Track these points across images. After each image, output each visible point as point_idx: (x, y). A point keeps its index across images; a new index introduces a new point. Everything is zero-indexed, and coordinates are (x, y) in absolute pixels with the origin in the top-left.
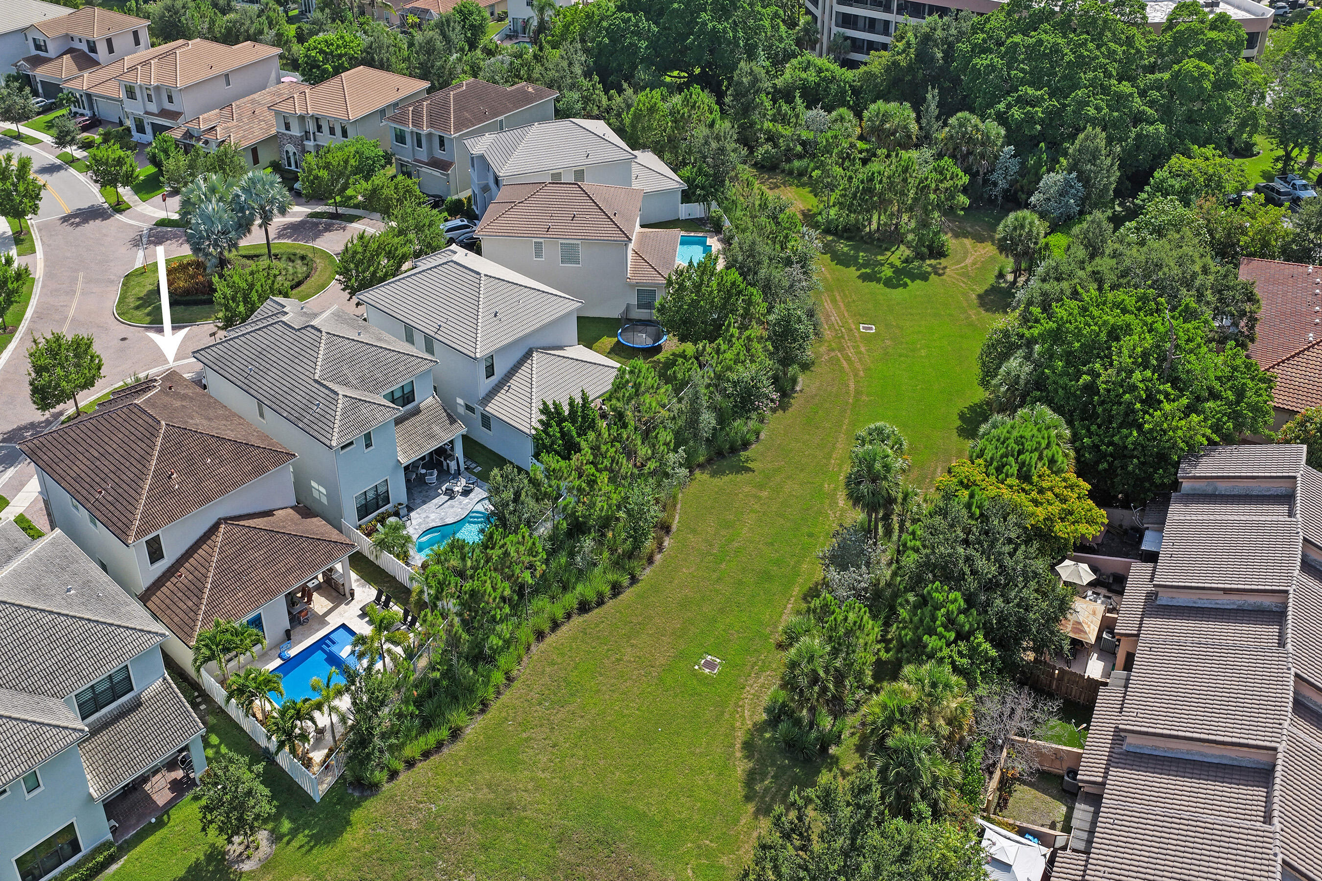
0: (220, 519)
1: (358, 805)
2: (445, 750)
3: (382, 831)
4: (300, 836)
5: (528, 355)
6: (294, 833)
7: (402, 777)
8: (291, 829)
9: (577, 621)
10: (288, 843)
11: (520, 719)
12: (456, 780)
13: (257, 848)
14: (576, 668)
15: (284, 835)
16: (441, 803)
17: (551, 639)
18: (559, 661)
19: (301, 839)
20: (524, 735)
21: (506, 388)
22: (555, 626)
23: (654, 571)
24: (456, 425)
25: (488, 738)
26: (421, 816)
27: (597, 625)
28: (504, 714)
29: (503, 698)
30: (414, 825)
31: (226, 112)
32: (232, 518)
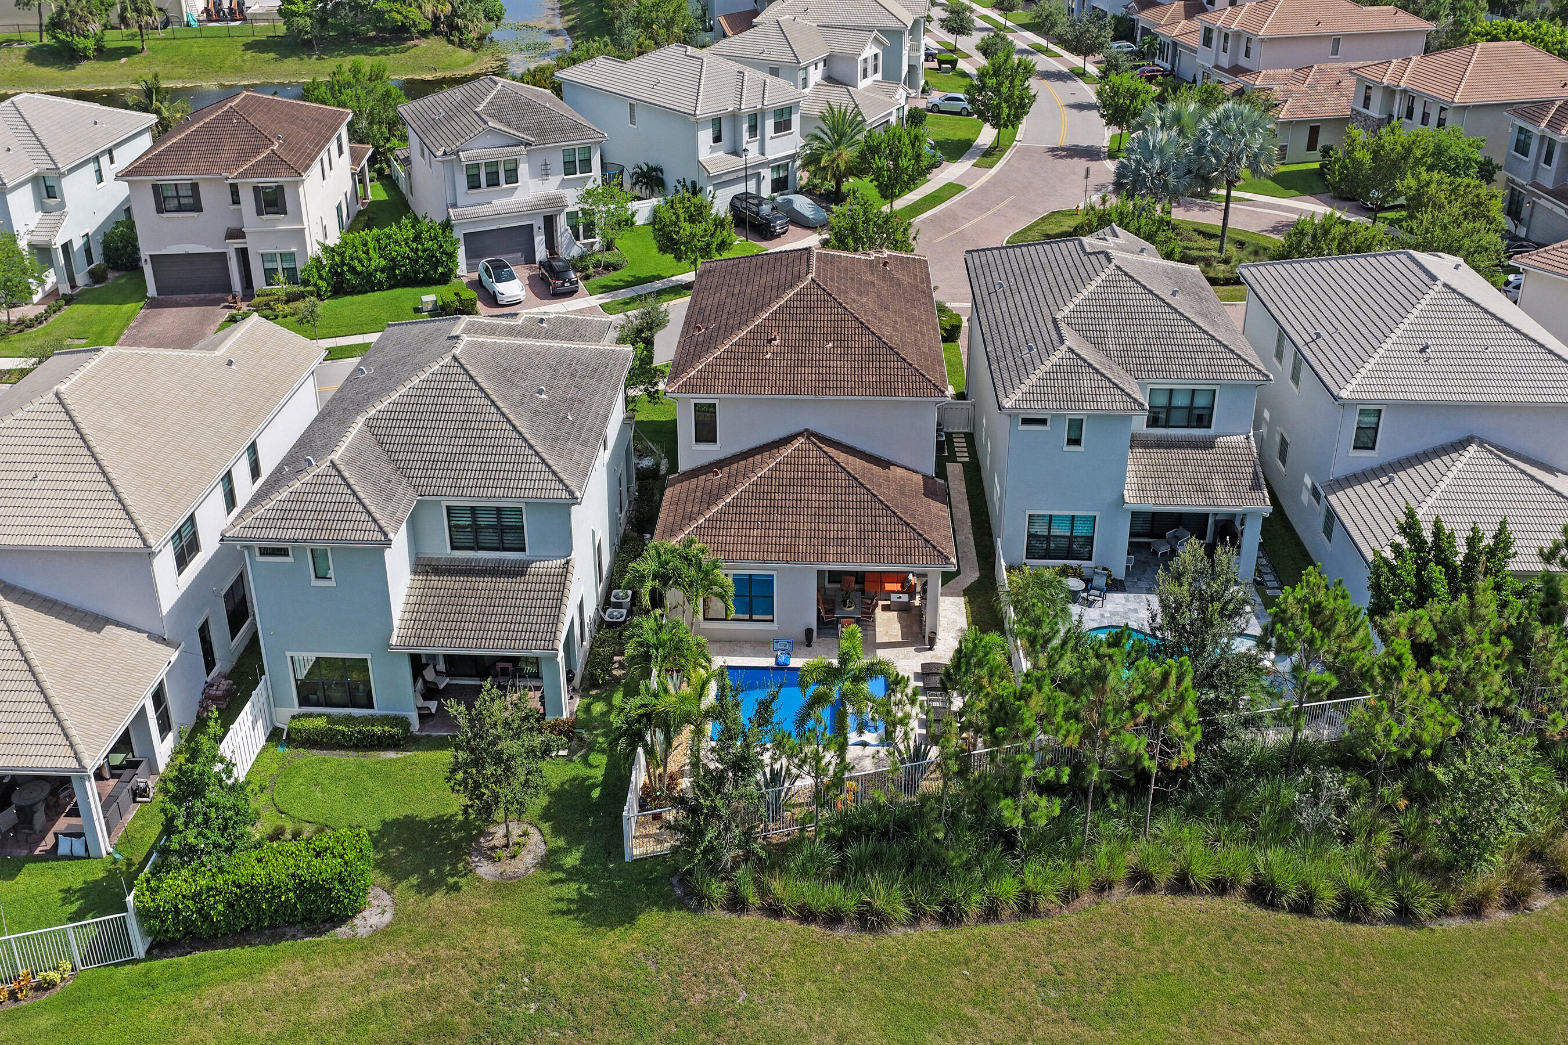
0: (807, 430)
1: (667, 907)
2: (840, 933)
3: (652, 969)
4: (574, 886)
5: (1460, 445)
6: (573, 875)
7: (748, 919)
8: (574, 867)
9: (1235, 905)
10: (553, 882)
11: (987, 981)
12: (809, 986)
13: (514, 857)
14: (1155, 977)
15: (560, 868)
16: (756, 999)
17: (1161, 902)
18: (1139, 944)
19: (570, 890)
20: (969, 1011)
21: (1385, 480)
22: (1182, 885)
23: (1467, 933)
24: (1256, 494)
25: (913, 966)
26: (715, 993)
27: (1264, 940)
28: (970, 953)
29: (994, 930)
30: (696, 1000)
31: (1300, 75)
32: (823, 439)
